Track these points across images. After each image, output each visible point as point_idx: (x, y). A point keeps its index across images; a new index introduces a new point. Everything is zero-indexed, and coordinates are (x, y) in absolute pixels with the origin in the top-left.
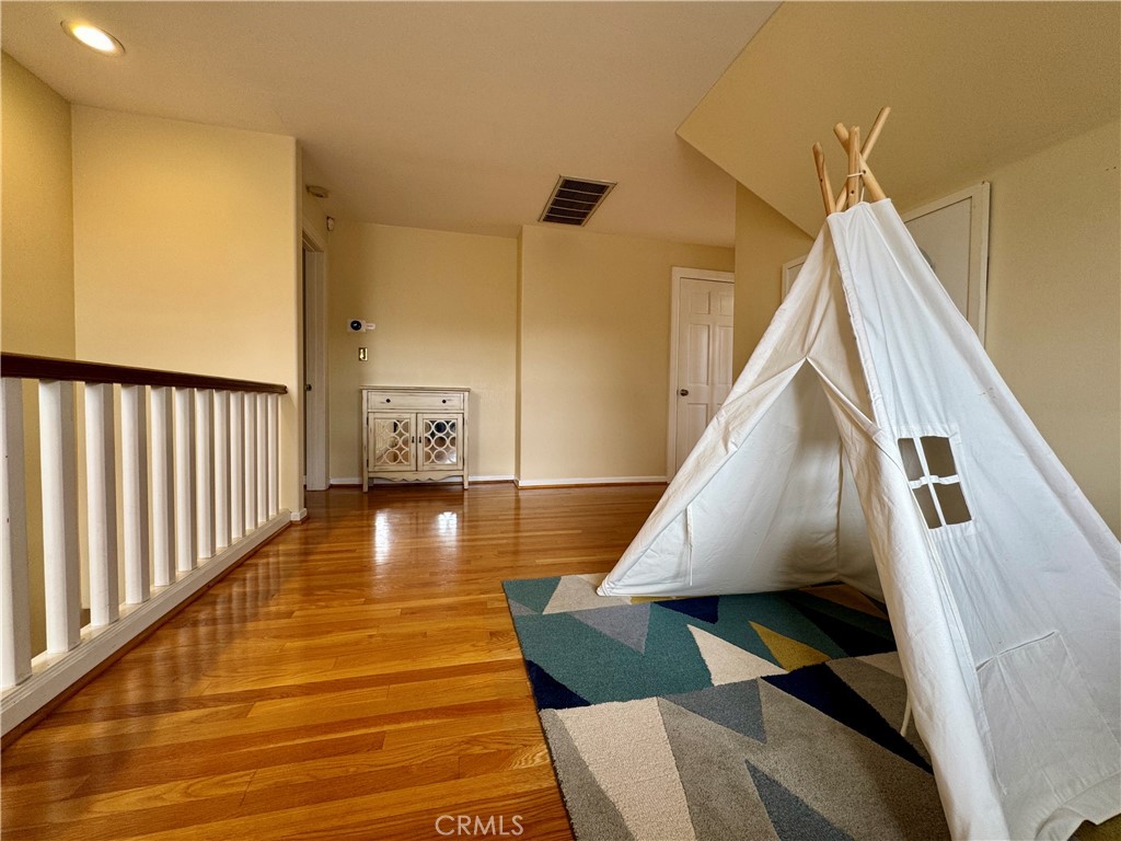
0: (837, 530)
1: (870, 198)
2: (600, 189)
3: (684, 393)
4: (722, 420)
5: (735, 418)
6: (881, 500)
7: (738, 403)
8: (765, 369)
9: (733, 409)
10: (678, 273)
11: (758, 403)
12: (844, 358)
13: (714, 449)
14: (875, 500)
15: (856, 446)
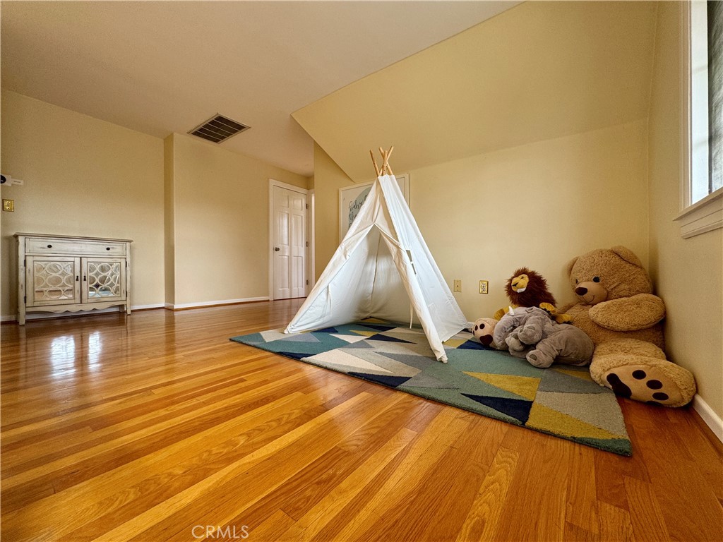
0: (372, 293)
1: (389, 174)
2: (239, 128)
3: (277, 249)
4: (343, 247)
5: (349, 246)
6: (403, 263)
7: (349, 240)
8: (358, 228)
9: (347, 242)
10: (272, 182)
11: (357, 240)
12: (386, 224)
13: (340, 259)
14: (401, 264)
15: (394, 250)
